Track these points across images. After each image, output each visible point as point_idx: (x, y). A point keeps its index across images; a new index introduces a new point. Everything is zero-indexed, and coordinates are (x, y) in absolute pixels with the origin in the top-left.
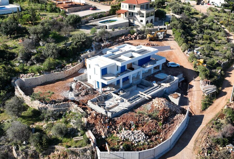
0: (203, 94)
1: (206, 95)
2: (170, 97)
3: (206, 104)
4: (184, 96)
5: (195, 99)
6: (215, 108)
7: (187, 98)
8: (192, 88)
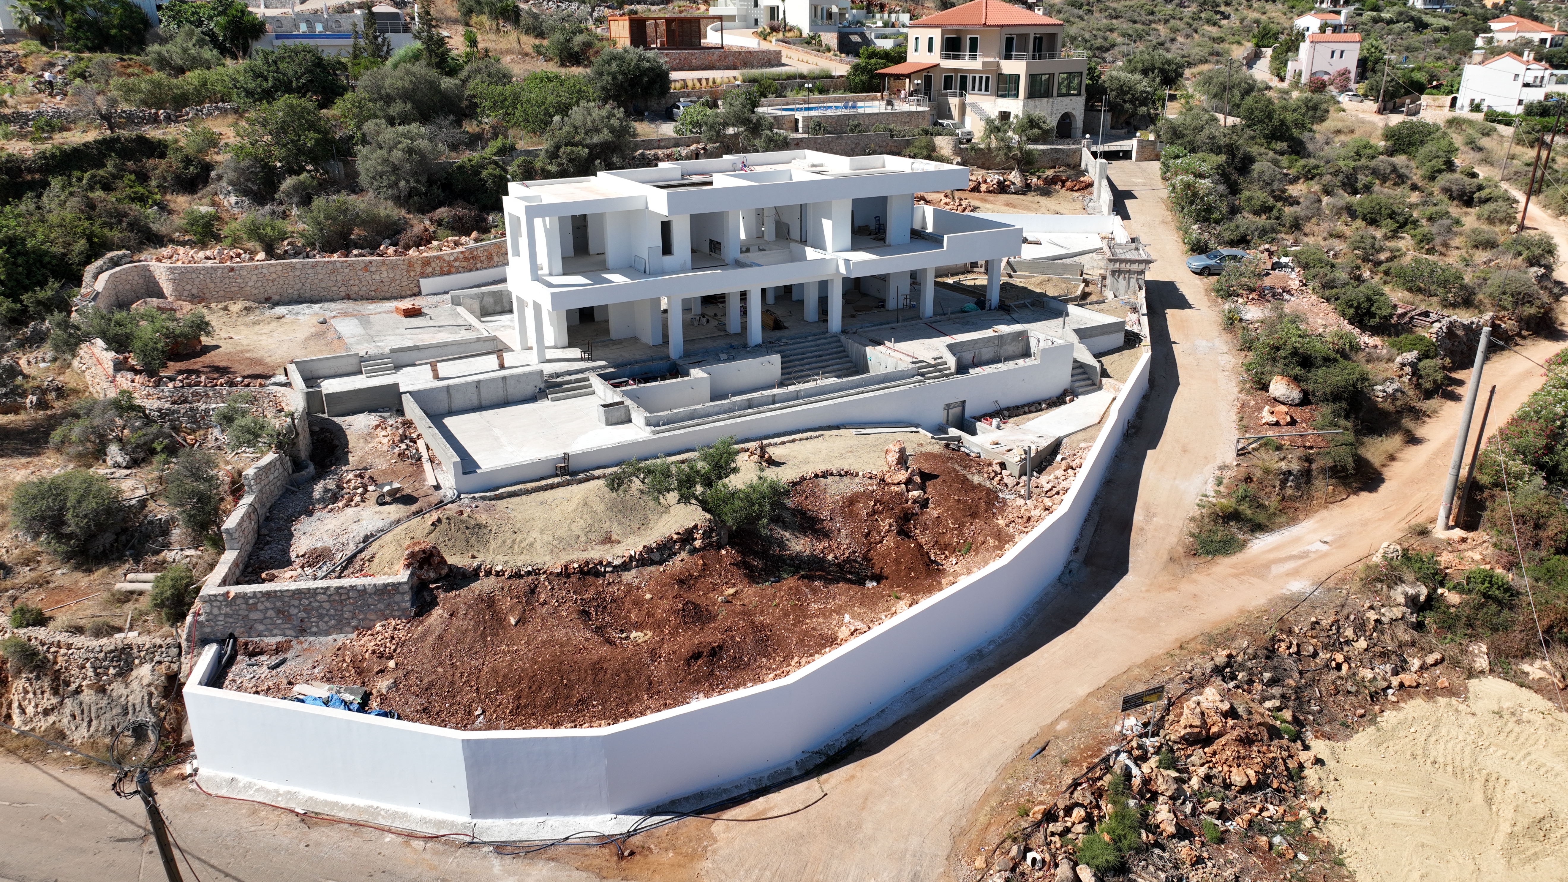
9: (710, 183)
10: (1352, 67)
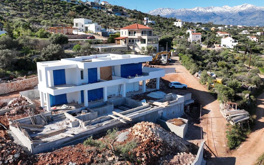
0: (226, 122)
1: (233, 124)
2: (169, 124)
3: (234, 138)
4: (195, 124)
5: (214, 130)
6: (254, 145)
7: (200, 129)
8: (207, 114)
9: (91, 61)
10: (200, 39)
